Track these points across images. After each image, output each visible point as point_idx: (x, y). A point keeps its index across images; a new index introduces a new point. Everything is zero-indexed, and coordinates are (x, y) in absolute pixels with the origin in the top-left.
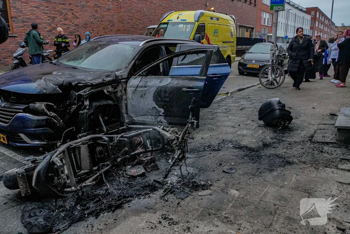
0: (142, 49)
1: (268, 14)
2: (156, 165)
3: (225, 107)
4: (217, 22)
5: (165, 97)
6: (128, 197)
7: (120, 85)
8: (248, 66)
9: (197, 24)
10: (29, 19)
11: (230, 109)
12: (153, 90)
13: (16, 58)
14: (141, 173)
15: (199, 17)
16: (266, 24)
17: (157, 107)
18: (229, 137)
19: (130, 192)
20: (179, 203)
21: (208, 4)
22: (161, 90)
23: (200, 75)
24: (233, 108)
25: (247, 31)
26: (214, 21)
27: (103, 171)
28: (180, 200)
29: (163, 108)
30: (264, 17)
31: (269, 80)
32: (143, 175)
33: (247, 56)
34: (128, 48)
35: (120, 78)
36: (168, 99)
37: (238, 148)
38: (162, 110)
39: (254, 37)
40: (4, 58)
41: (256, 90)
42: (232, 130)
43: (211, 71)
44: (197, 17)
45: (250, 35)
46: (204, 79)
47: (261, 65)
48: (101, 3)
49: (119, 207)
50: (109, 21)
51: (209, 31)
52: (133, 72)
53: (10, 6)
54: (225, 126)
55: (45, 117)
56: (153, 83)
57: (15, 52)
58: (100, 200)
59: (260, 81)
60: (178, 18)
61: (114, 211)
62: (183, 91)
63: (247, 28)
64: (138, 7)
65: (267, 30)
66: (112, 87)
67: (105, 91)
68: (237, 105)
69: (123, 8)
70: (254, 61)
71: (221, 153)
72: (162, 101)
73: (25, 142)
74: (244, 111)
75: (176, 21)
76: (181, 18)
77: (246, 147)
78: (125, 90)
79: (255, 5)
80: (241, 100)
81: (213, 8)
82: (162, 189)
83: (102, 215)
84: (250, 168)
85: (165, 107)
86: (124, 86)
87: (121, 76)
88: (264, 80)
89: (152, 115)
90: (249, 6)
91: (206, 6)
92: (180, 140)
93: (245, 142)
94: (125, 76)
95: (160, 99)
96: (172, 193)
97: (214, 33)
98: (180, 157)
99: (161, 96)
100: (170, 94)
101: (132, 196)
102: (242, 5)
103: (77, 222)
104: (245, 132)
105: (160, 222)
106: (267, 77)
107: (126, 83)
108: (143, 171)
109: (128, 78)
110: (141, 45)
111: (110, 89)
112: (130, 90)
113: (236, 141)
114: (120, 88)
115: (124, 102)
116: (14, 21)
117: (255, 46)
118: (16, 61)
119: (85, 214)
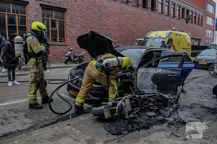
0: (144, 53)
1: (210, 31)
2: (160, 112)
3: (189, 87)
4: (180, 37)
5: (158, 79)
6: (151, 124)
7: (134, 72)
8: (199, 63)
9: (168, 38)
10: (75, 36)
11: (193, 88)
12: (151, 75)
13: (67, 56)
14: (154, 115)
15: (169, 35)
16: (209, 37)
17: (153, 84)
18: (197, 102)
19: (152, 122)
20: (177, 129)
21: (171, 26)
22: (156, 75)
23: (178, 68)
24: (195, 87)
25: (196, 41)
26: (178, 37)
27: (135, 112)
28: (178, 128)
29: (157, 85)
30: (208, 32)
31: (215, 72)
32: (154, 116)
33: (199, 57)
34: (137, 53)
35: (134, 68)
36: (160, 80)
37: (203, 108)
38: (156, 86)
39: (201, 45)
40: (61, 56)
41: (207, 78)
42: (197, 99)
43: (184, 66)
44: (168, 34)
45: (198, 44)
46: (180, 70)
47: (209, 62)
48: (110, 27)
49: (148, 128)
50: (114, 36)
51: (175, 43)
52: (140, 65)
53: (66, 30)
54: (192, 96)
55: (101, 86)
56: (152, 71)
57: (67, 53)
58: (139, 124)
59: (210, 73)
60: (156, 35)
61: (146, 130)
62: (169, 76)
63: (197, 39)
64: (130, 29)
65: (210, 41)
66: (131, 73)
67: (127, 75)
68: (196, 86)
69: (122, 29)
70: (203, 61)
71: (194, 110)
72: (156, 81)
73: (90, 98)
74: (202, 89)
75: (155, 37)
76: (158, 35)
77: (208, 108)
78: (136, 74)
79: (202, 25)
80: (199, 83)
81: (174, 28)
82: (166, 123)
83: (141, 130)
84: (212, 117)
85: (158, 84)
86: (136, 72)
87: (135, 67)
88: (212, 72)
89: (150, 89)
90: (198, 26)
91: (170, 27)
92: (176, 99)
93: (206, 105)
94: (137, 67)
95: (155, 80)
96: (172, 125)
97: (178, 43)
98: (177, 107)
99: (156, 79)
100: (161, 77)
101: (153, 124)
102: (193, 26)
103: (131, 132)
104: (205, 100)
105: (171, 136)
106: (214, 71)
107: (137, 71)
108: (155, 114)
109: (138, 69)
110: (144, 51)
111: (130, 74)
112: (139, 75)
113: (201, 104)
114: (134, 73)
115: (135, 81)
116: (67, 37)
117: (204, 51)
118: (67, 58)
119: (134, 129)
